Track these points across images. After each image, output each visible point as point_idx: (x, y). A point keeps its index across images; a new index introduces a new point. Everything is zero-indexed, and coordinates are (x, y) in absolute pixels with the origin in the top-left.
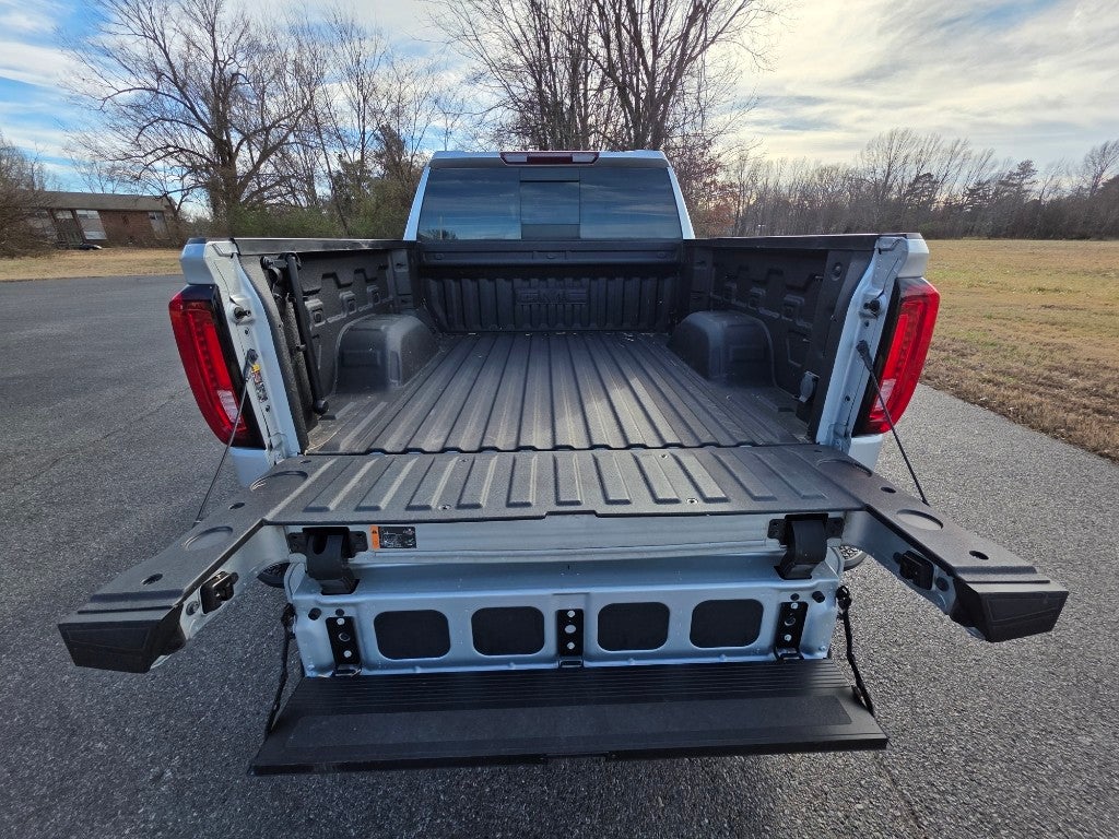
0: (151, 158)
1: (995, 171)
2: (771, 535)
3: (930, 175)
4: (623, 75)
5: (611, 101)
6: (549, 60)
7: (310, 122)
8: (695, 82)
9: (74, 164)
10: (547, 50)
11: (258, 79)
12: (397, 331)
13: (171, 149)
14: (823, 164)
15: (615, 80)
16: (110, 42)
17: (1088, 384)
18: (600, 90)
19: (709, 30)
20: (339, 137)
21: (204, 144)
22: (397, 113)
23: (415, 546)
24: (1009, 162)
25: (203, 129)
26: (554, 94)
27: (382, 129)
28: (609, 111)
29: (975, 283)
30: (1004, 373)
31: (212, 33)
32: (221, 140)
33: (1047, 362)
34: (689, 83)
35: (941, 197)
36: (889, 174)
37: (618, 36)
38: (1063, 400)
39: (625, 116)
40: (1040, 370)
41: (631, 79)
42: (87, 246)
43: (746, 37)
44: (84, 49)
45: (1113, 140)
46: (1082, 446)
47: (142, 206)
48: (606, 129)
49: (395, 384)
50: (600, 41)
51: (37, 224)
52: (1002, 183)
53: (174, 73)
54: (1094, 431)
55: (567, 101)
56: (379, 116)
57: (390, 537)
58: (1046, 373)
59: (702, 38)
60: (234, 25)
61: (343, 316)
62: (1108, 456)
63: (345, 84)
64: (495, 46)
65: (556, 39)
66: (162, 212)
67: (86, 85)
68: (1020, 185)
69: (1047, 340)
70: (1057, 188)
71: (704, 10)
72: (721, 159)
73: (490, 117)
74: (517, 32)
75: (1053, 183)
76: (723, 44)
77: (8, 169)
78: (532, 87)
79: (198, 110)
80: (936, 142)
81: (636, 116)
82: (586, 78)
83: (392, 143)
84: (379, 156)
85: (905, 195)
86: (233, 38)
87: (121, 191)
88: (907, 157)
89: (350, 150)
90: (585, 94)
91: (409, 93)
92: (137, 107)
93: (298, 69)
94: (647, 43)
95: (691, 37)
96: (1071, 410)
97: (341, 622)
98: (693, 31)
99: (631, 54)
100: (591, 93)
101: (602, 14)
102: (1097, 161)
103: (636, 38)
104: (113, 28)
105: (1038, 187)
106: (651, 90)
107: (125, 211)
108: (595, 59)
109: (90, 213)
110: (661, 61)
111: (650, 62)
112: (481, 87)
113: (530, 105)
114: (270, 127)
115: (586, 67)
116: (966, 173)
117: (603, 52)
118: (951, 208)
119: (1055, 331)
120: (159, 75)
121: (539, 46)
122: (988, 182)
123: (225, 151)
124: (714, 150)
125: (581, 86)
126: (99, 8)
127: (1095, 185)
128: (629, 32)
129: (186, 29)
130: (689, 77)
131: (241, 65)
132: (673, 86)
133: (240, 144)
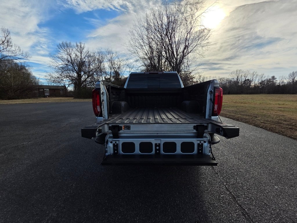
0: (63, 78)
1: (265, 78)
2: (194, 129)
3: (248, 80)
4: (170, 59)
5: (167, 65)
6: (153, 57)
7: (100, 70)
8: (186, 60)
9: (46, 80)
10: (153, 55)
11: (89, 62)
12: (123, 103)
13: (68, 76)
14: (221, 77)
15: (168, 60)
16: (60, 55)
17: (288, 123)
18: (165, 62)
19: (189, 50)
20: (105, 73)
21: (75, 75)
22: (119, 68)
23: (130, 129)
24: (268, 76)
25: (75, 72)
26: (154, 63)
27: (115, 71)
28: (167, 67)
29: (261, 103)
30: (266, 121)
31: (81, 53)
32: (79, 74)
33: (278, 119)
34: (185, 61)
35: (253, 84)
36: (238, 79)
37: (169, 52)
38: (281, 126)
39: (171, 68)
40: (276, 120)
41: (172, 60)
42: (45, 97)
43: (198, 51)
44: (54, 57)
45: (295, 71)
46: (286, 136)
47: (59, 88)
48: (166, 70)
49: (123, 112)
50: (165, 53)
51: (36, 92)
52: (268, 81)
53: (72, 61)
54: (289, 133)
55: (157, 65)
56: (115, 69)
57: (126, 127)
58: (278, 121)
59: (188, 51)
60: (86, 52)
61: (113, 100)
62: (293, 138)
63: (108, 62)
64: (142, 54)
65: (155, 53)
66: (63, 89)
67: (53, 64)
68: (273, 81)
69: (278, 114)
70: (283, 82)
71: (187, 47)
72: (194, 76)
73: (139, 68)
74: (146, 52)
75: (282, 81)
76: (192, 53)
77: (32, 80)
78: (149, 62)
79: (75, 68)
80: (248, 72)
81: (173, 67)
82: (162, 60)
83: (117, 74)
84: (114, 77)
85: (243, 84)
86: (85, 54)
87: (55, 85)
88: (242, 75)
89: (108, 76)
90: (161, 63)
91: (122, 64)
92: (63, 68)
93: (98, 59)
94: (175, 53)
95: (185, 52)
96: (283, 128)
97: (116, 144)
98: (185, 51)
99: (172, 55)
100: (163, 63)
101: (165, 48)
102: (292, 76)
103: (173, 52)
104: (61, 53)
105: (278, 82)
106: (176, 62)
107: (55, 89)
108: (164, 56)
109: (47, 89)
110: (178, 56)
111: (176, 57)
112: (138, 62)
113: (149, 66)
114: (90, 71)
115: (161, 58)
116: (258, 79)
117: (165, 55)
118: (256, 87)
119: (281, 112)
120: (69, 61)
121: (151, 54)
122: (264, 81)
123: (79, 76)
124: (192, 74)
125: (161, 62)
126: (59, 50)
127: (293, 81)
128: (171, 51)
129: (76, 53)
130: (185, 59)
131: (86, 60)
132: (181, 61)
133: (83, 75)
